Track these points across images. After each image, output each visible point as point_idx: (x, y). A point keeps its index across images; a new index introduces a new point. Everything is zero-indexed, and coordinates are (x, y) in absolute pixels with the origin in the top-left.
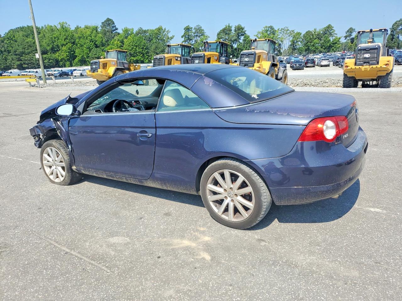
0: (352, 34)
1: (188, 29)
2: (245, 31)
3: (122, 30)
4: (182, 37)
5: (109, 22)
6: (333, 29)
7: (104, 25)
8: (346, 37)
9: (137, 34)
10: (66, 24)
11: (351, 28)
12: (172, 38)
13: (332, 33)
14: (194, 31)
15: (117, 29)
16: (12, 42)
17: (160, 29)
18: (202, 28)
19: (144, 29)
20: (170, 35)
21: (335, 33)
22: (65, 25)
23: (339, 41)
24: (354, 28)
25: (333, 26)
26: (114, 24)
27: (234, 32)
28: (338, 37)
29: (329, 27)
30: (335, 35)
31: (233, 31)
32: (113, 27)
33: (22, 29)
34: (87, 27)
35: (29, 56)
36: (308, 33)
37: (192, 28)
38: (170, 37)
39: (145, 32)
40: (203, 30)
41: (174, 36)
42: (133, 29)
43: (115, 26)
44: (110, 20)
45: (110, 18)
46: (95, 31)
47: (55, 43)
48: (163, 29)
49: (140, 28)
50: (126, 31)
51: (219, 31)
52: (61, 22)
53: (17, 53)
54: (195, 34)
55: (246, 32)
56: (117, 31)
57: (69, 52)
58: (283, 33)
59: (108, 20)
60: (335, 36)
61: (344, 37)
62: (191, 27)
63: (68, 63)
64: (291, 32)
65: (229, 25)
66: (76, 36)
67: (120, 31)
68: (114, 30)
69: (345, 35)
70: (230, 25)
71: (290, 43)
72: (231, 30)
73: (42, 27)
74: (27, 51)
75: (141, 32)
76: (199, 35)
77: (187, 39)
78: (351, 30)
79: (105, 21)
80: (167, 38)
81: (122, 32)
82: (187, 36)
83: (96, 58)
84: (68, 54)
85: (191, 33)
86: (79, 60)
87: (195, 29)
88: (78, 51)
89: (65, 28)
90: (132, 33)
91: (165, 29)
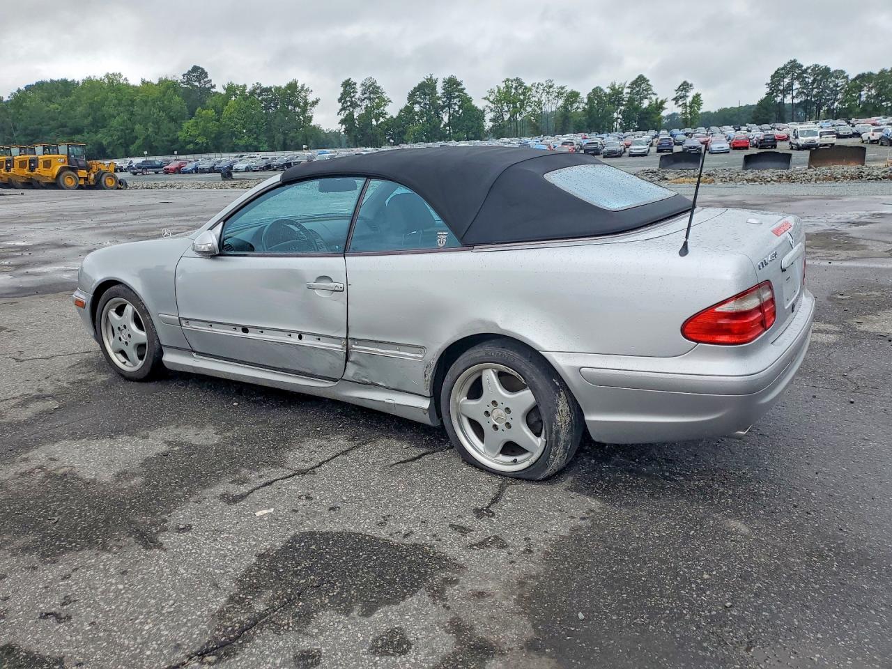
0: (688, 94)
1: (348, 85)
2: (464, 89)
3: (224, 89)
4: (340, 100)
5: (198, 73)
6: (649, 83)
7: (189, 79)
8: (676, 100)
9: (253, 93)
10: (120, 75)
11: (685, 82)
12: (315, 103)
13: (647, 92)
14: (359, 89)
15: (214, 87)
16: (21, 110)
17: (292, 86)
18: (378, 85)
19: (265, 87)
20: (311, 98)
22: (118, 78)
23: (659, 108)
24: (690, 82)
25: (647, 78)
26: (207, 77)
27: (443, 91)
28: (659, 101)
29: (641, 80)
31: (440, 89)
32: (206, 82)
33: (41, 86)
35: (49, 138)
36: (597, 92)
37: (355, 84)
38: (310, 101)
39: (268, 90)
40: (378, 88)
41: (318, 100)
42: (245, 86)
43: (210, 81)
44: (199, 68)
45: (199, 65)
46: (170, 92)
47: (99, 113)
48: (299, 85)
49: (257, 83)
50: (231, 89)
51: (412, 89)
53: (28, 132)
54: (366, 96)
55: (465, 91)
56: (214, 90)
57: (122, 131)
58: (542, 91)
59: (195, 69)
60: (651, 98)
61: (673, 100)
63: (122, 150)
64: (560, 90)
65: (432, 77)
66: (138, 99)
67: (219, 89)
68: (209, 89)
69: (675, 96)
70: (434, 77)
72: (434, 88)
74: (46, 128)
75: (259, 91)
76: (372, 96)
77: (349, 104)
78: (685, 87)
79: (189, 71)
80: (306, 103)
81: (223, 92)
82: (348, 99)
83: (168, 141)
84: (119, 133)
85: (353, 92)
86: (139, 147)
87: (363, 85)
88: (139, 128)
89: (118, 84)
90: (243, 94)
91: (303, 86)
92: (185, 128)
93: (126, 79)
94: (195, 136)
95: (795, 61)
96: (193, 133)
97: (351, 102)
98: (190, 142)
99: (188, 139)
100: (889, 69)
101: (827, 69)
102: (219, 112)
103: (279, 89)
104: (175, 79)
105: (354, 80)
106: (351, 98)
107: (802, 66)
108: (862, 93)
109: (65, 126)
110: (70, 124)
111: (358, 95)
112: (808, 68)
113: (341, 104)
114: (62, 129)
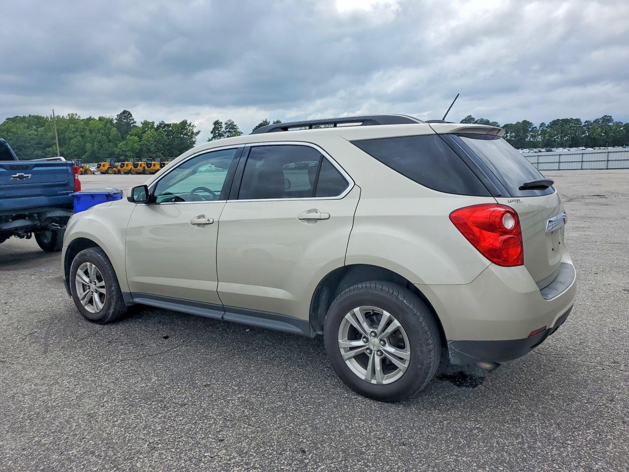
1: (217, 123)
3: (142, 123)
4: (212, 132)
5: (126, 114)
7: (120, 118)
9: (159, 127)
10: (76, 114)
12: (198, 133)
14: (224, 126)
15: (135, 122)
17: (184, 123)
18: (235, 124)
19: (167, 123)
20: (195, 131)
22: (75, 116)
26: (131, 115)
32: (131, 120)
34: (101, 119)
35: (29, 151)
37: (221, 123)
38: (195, 132)
39: (169, 125)
41: (199, 132)
42: (153, 123)
43: (133, 119)
44: (127, 111)
45: (126, 110)
46: (109, 124)
47: (62, 136)
48: (188, 123)
49: (162, 121)
50: (146, 124)
51: (255, 127)
52: (70, 113)
54: (227, 130)
56: (135, 125)
59: (125, 112)
62: (221, 121)
65: (266, 121)
66: (87, 128)
67: (139, 124)
68: (132, 123)
70: (268, 121)
73: (47, 118)
75: (163, 125)
76: (231, 130)
77: (217, 135)
79: (121, 113)
80: (193, 133)
81: (141, 125)
82: (217, 132)
83: (108, 154)
84: (75, 148)
85: (221, 128)
86: (87, 157)
87: (226, 124)
88: (88, 145)
89: (75, 119)
90: (152, 127)
91: (190, 123)
92: (119, 146)
93: (79, 117)
94: (125, 151)
95: (470, 116)
96: (124, 149)
97: (219, 133)
98: (122, 155)
99: (121, 153)
100: (521, 122)
101: (488, 121)
102: (140, 137)
103: (175, 125)
104: (111, 118)
105: (220, 121)
106: (219, 131)
107: (474, 119)
108: (508, 135)
109: (42, 144)
110: (44, 143)
111: (223, 129)
112: (478, 120)
113: (212, 135)
114: (38, 145)
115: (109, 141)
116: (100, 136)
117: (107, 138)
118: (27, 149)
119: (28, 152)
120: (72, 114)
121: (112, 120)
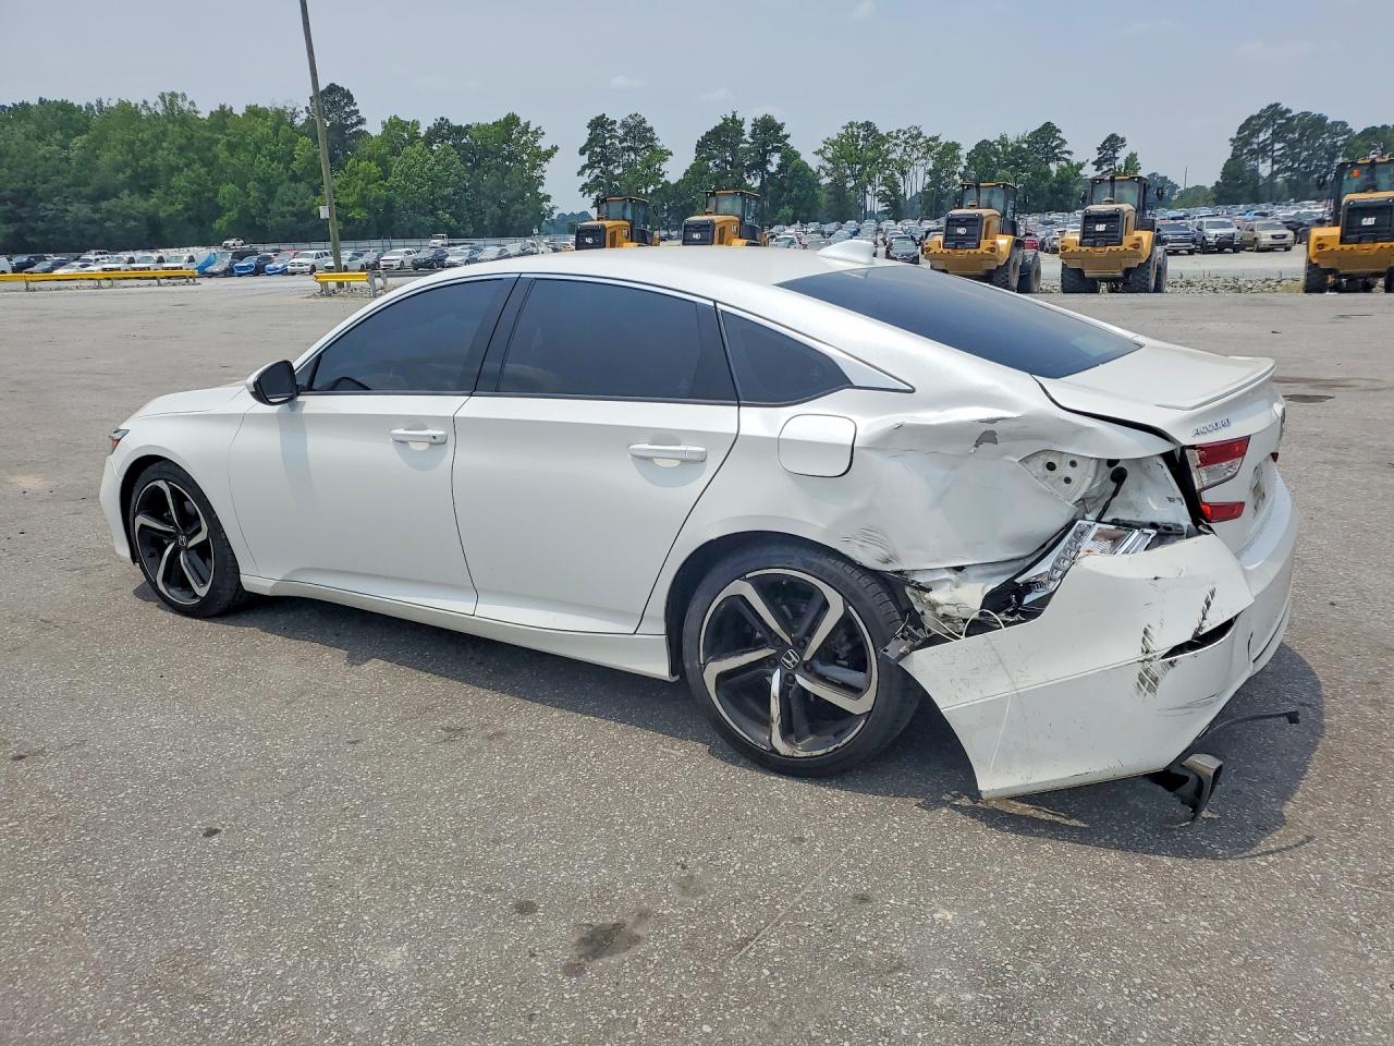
0: (1117, 155)
1: (599, 124)
2: (787, 136)
3: (383, 123)
4: (582, 152)
5: (335, 99)
6: (1061, 136)
9: (432, 135)
10: (184, 95)
11: (1113, 136)
12: (549, 154)
13: (1057, 151)
14: (620, 132)
15: (361, 121)
17: (509, 123)
18: (648, 125)
19: (456, 124)
20: (544, 144)
21: (1066, 148)
22: (180, 103)
23: (1077, 174)
24: (1119, 135)
25: (1058, 127)
26: (351, 104)
27: (751, 140)
28: (1075, 163)
29: (1048, 130)
30: (1066, 156)
31: (746, 137)
32: (349, 114)
34: (253, 112)
35: (50, 206)
36: (983, 148)
37: (612, 123)
38: (542, 150)
39: (460, 131)
40: (651, 129)
41: (556, 149)
42: (416, 124)
43: (357, 111)
44: (340, 88)
45: (339, 83)
46: (285, 126)
48: (522, 121)
49: (442, 119)
50: (394, 126)
51: (703, 134)
52: (167, 90)
54: (625, 144)
55: (788, 141)
56: (360, 127)
57: (194, 194)
58: (903, 145)
59: (334, 89)
60: (1065, 160)
61: (1094, 164)
64: (931, 143)
65: (734, 116)
66: (220, 138)
68: (353, 125)
69: (1095, 156)
70: (739, 117)
71: (928, 180)
72: (740, 133)
75: (443, 130)
76: (638, 145)
77: (599, 157)
78: (1113, 143)
80: (535, 153)
81: (378, 132)
82: (598, 150)
83: (293, 214)
84: (189, 199)
85: (610, 137)
86: (230, 223)
87: (624, 125)
88: (227, 189)
89: (181, 111)
90: (415, 137)
91: (528, 124)
93: (192, 103)
95: (1277, 105)
97: (602, 154)
101: (1321, 120)
102: (385, 166)
103: (481, 128)
105: (611, 117)
106: (605, 147)
107: (1288, 111)
113: (584, 157)
114: (77, 189)
115: (295, 178)
116: (263, 164)
117: (287, 168)
118: (41, 200)
119: (47, 210)
120: (173, 95)
121: (294, 115)
